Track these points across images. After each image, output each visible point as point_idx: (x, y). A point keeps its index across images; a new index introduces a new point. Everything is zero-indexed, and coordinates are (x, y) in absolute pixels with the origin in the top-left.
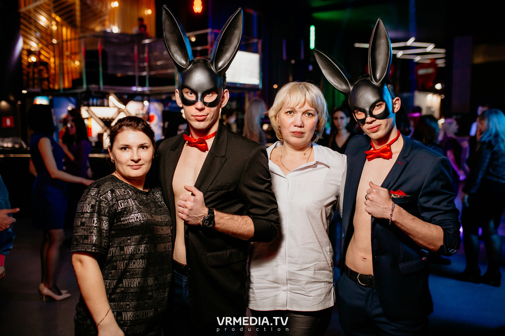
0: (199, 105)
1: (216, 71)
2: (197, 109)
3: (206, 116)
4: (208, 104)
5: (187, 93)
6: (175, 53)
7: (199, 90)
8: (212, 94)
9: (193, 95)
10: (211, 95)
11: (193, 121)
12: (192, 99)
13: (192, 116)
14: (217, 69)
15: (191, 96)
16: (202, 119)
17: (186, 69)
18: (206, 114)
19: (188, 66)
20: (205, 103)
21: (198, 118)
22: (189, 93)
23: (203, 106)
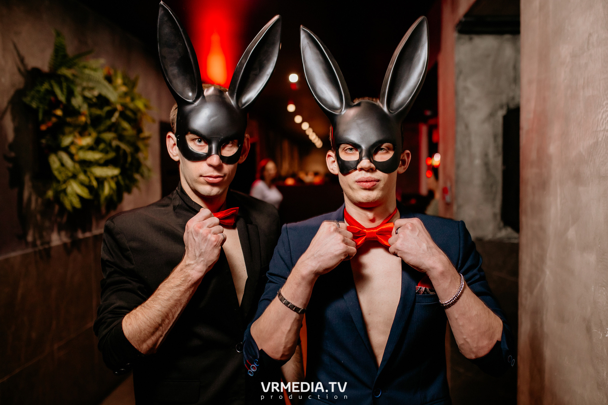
0: (215, 159)
2: (210, 165)
4: (226, 160)
5: (193, 140)
6: (174, 78)
7: (212, 138)
9: (203, 143)
10: (230, 145)
11: (202, 183)
12: (201, 149)
13: (201, 176)
14: (241, 105)
15: (201, 146)
16: (216, 182)
17: (192, 104)
18: (223, 175)
19: (194, 99)
20: (222, 158)
21: (211, 179)
22: (197, 140)
23: (220, 162)
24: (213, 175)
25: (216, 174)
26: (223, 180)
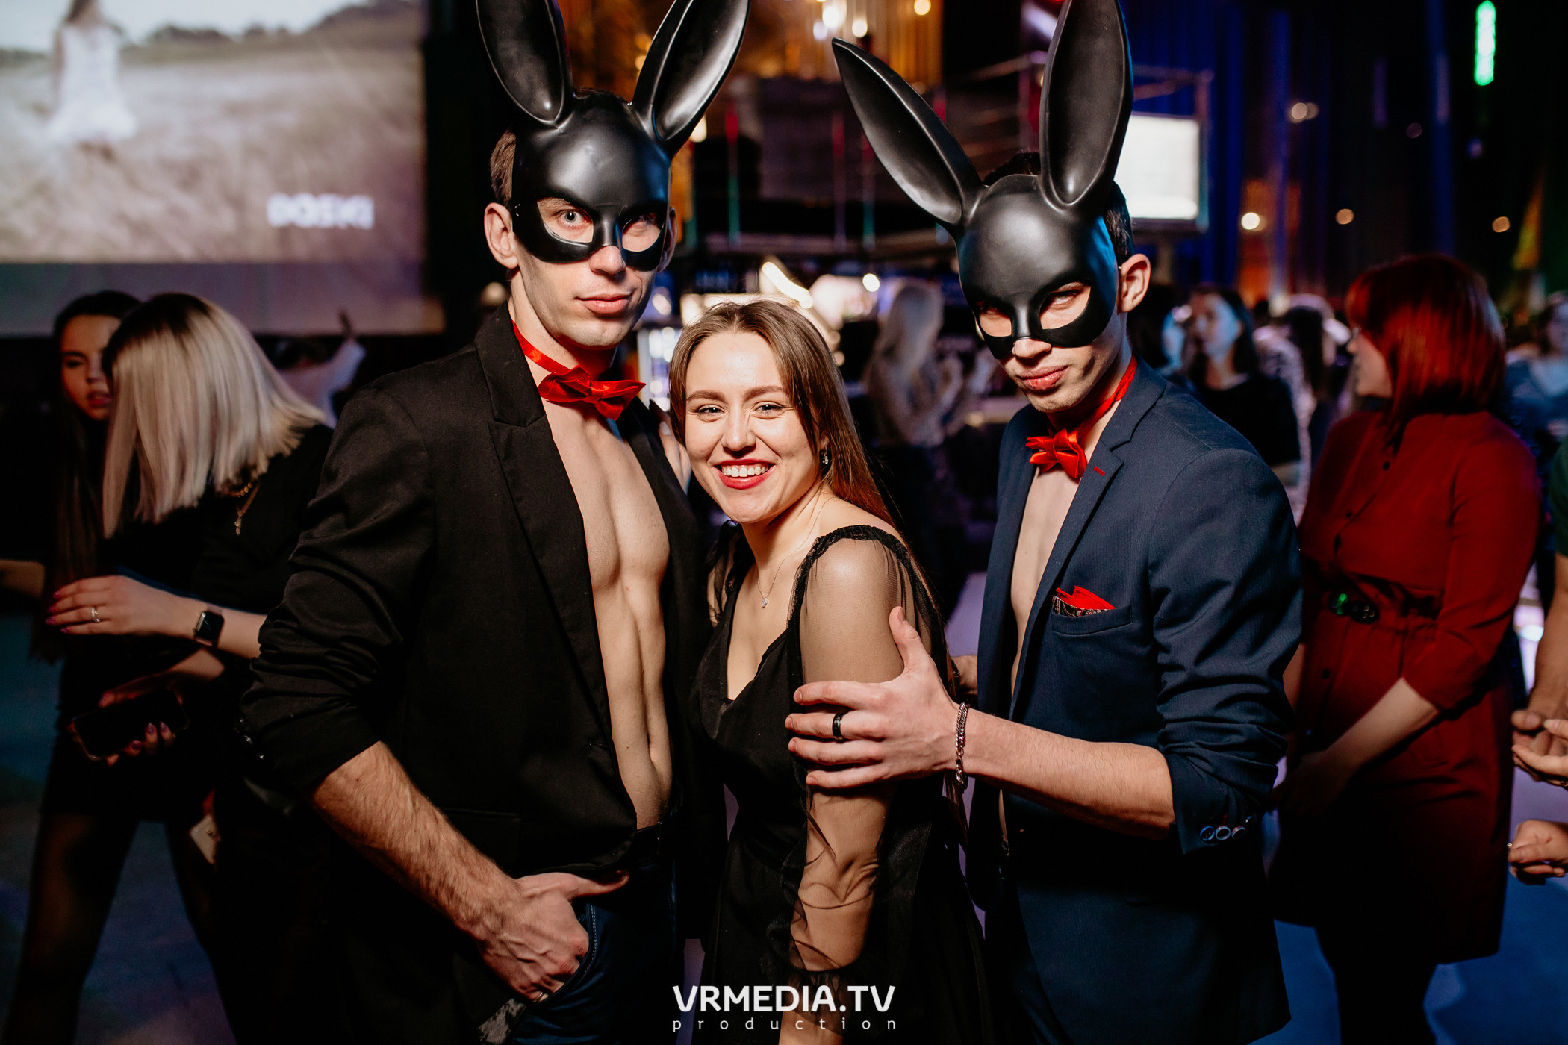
0: (609, 258)
1: (656, 140)
2: (598, 272)
3: (627, 301)
4: (634, 260)
5: (556, 214)
6: (512, 67)
7: (602, 206)
9: (579, 221)
11: (580, 316)
12: (576, 236)
13: (577, 298)
14: (662, 132)
15: (574, 228)
16: (615, 310)
17: (553, 130)
18: (628, 293)
19: (557, 117)
20: (625, 255)
21: (602, 305)
22: (564, 216)
23: (621, 264)
24: (608, 293)
25: (613, 290)
26: (628, 304)
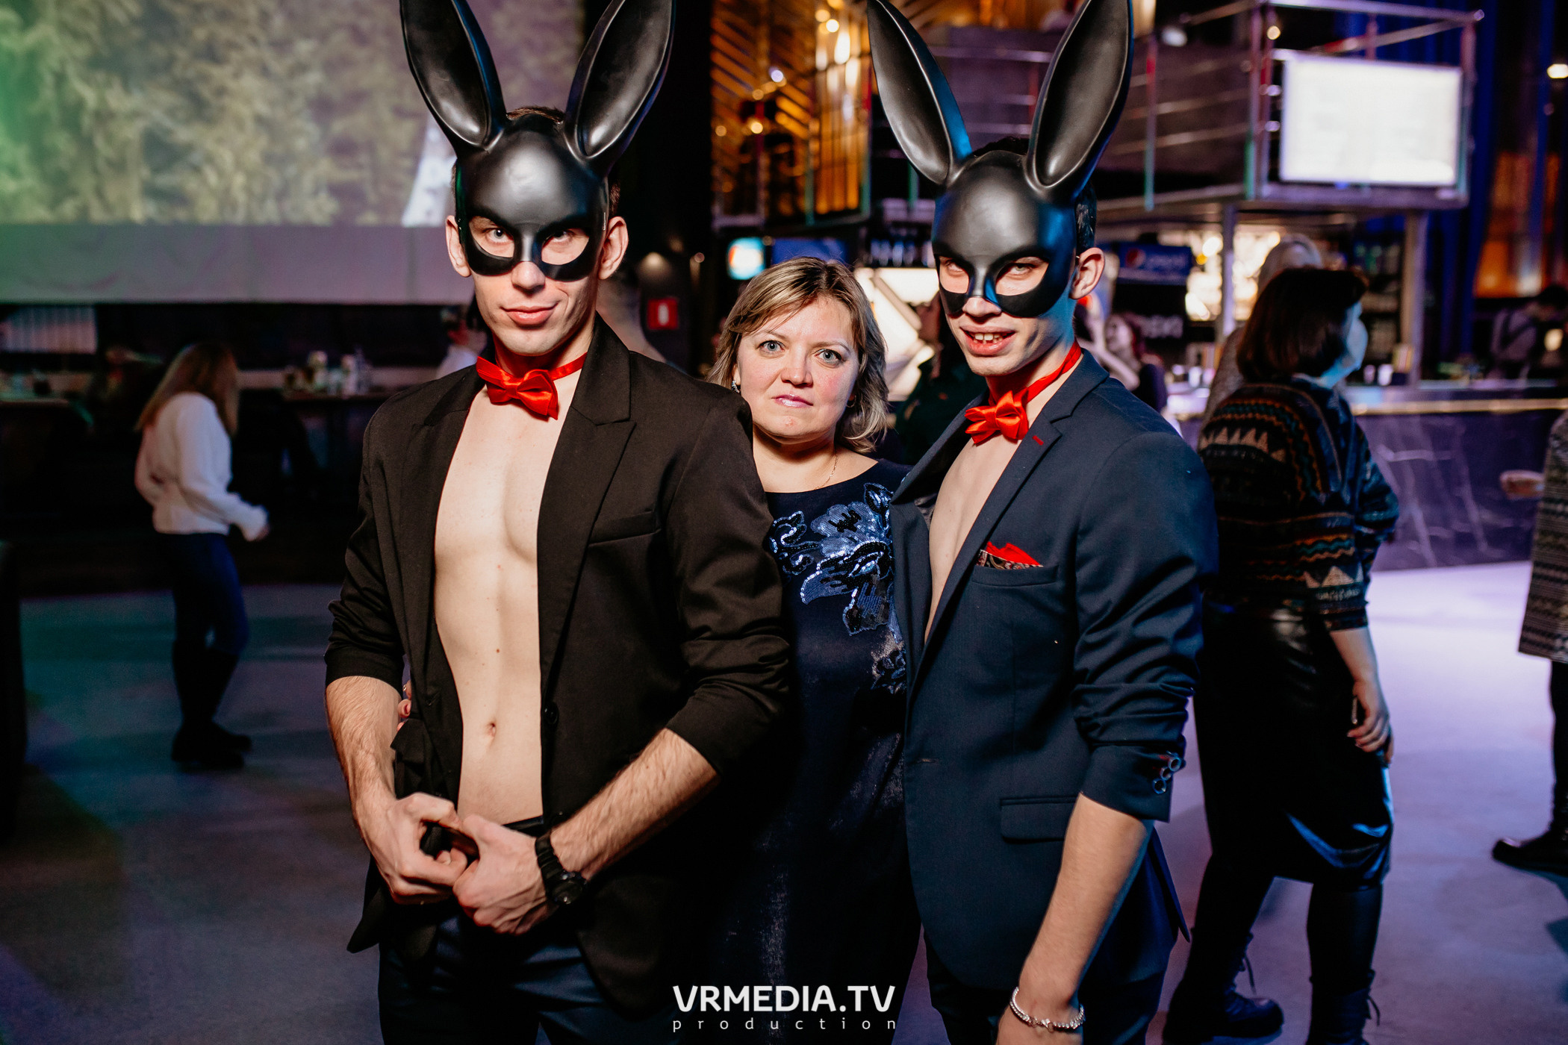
0: (527, 273)
1: (582, 158)
2: (518, 287)
3: (550, 311)
4: (554, 273)
5: (485, 231)
6: (443, 95)
7: (524, 224)
8: (569, 237)
9: (504, 239)
10: (565, 238)
11: (506, 325)
12: (501, 252)
13: (502, 308)
14: (588, 151)
15: (499, 244)
16: (535, 322)
17: (480, 149)
18: (550, 305)
19: (486, 140)
20: (546, 269)
21: (524, 316)
23: (539, 277)
24: (527, 306)
25: (531, 303)
